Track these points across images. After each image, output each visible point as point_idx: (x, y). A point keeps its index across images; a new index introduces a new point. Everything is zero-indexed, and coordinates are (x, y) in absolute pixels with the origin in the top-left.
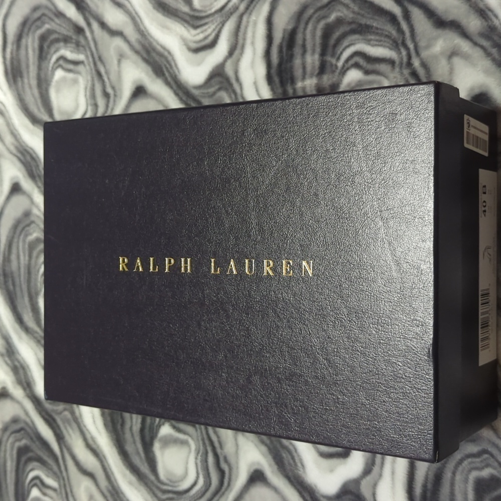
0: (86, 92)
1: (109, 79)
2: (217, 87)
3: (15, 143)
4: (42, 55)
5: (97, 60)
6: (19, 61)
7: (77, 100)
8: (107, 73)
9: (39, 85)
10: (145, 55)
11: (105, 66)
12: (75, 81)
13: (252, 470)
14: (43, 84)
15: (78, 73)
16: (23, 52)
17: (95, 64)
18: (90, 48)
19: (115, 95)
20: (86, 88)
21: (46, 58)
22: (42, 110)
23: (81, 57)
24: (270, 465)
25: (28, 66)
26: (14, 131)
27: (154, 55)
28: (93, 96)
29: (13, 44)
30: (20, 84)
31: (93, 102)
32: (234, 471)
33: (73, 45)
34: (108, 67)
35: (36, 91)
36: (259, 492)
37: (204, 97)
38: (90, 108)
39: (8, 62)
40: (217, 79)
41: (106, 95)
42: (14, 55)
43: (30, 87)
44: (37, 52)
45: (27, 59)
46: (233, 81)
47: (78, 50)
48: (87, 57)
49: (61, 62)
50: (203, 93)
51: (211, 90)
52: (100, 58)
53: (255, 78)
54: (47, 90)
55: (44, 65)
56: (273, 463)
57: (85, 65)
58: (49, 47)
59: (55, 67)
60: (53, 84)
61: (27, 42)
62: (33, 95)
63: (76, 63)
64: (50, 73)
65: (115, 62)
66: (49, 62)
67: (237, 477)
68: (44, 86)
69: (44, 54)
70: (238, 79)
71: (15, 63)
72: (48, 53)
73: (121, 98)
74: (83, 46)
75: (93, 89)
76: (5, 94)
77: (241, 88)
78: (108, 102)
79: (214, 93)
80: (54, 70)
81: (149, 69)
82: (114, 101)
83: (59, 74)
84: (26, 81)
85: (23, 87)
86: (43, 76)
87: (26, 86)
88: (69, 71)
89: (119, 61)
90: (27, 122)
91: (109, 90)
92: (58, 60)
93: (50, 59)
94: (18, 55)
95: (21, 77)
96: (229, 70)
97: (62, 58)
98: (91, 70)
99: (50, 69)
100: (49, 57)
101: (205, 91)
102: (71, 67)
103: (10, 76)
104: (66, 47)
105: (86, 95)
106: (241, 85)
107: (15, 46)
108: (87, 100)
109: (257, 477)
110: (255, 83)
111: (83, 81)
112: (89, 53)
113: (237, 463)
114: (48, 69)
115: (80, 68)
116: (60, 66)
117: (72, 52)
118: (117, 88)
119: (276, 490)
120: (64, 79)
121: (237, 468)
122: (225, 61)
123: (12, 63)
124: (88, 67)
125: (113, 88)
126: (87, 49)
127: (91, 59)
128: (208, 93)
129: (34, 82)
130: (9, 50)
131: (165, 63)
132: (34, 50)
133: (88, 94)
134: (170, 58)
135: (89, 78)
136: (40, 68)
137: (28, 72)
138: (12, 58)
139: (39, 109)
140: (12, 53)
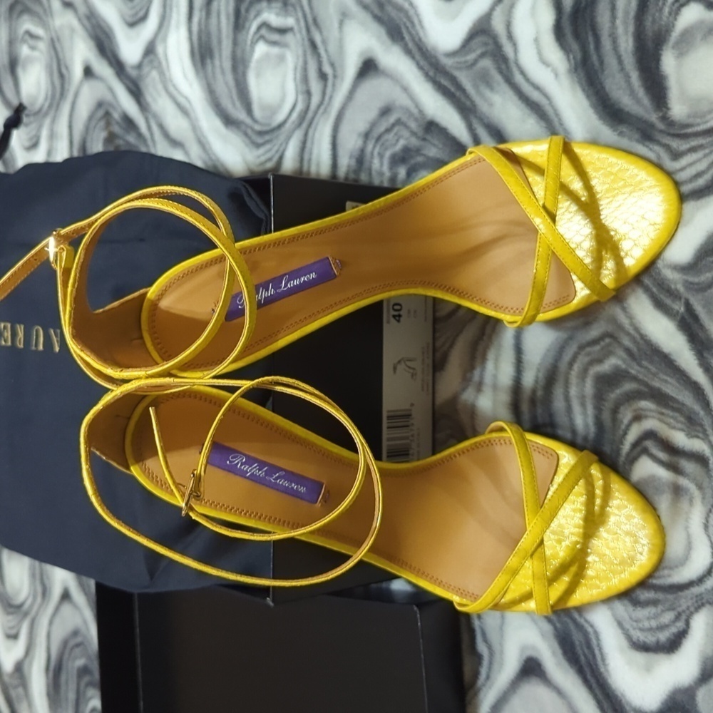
0: (295, 74)
1: (326, 51)
2: (479, 52)
3: (204, 156)
4: (239, 23)
5: (313, 23)
6: (209, 34)
7: (283, 87)
8: (324, 42)
9: (235, 68)
10: (377, 11)
11: (321, 32)
12: (281, 59)
13: (524, 657)
14: (239, 65)
15: (285, 45)
16: (213, 20)
17: (308, 30)
18: (302, 7)
19: (335, 76)
20: (296, 69)
21: (243, 27)
22: (238, 104)
23: (290, 21)
24: (554, 653)
25: (220, 42)
26: (202, 138)
27: (389, 9)
28: (305, 79)
29: (201, 10)
30: (209, 68)
31: (304, 88)
32: (497, 656)
33: (279, 5)
34: (325, 33)
35: (230, 77)
36: (534, 690)
37: (459, 69)
38: (300, 98)
39: (195, 38)
40: (479, 39)
41: (323, 76)
42: (203, 27)
43: (223, 72)
44: (232, 19)
45: (219, 30)
46: (504, 40)
47: (286, 11)
48: (297, 20)
49: (264, 31)
50: (458, 63)
51: (471, 57)
52: (315, 21)
53: (537, 32)
54: (244, 75)
55: (241, 37)
57: (294, 35)
58: (247, 10)
59: (255, 40)
60: (253, 65)
61: (219, 6)
62: (226, 83)
63: (282, 31)
64: (248, 48)
65: (336, 25)
66: (248, 33)
67: (501, 664)
68: (240, 68)
69: (241, 21)
70: (510, 36)
71: (204, 38)
72: (246, 19)
73: (342, 79)
74: (293, 6)
75: (305, 69)
76: (191, 85)
77: (516, 51)
78: (325, 86)
79: (475, 62)
80: (254, 43)
81: (382, 31)
82: (334, 85)
83: (261, 49)
84: (217, 62)
85: (214, 73)
86: (239, 53)
87: (218, 71)
88: (274, 43)
89: (341, 23)
90: (218, 123)
91: (327, 69)
92: (259, 28)
93: (249, 28)
94: (207, 25)
95: (212, 57)
96: (498, 24)
97: (264, 25)
98: (303, 39)
99: (249, 42)
100: (247, 25)
101: (463, 59)
102: (275, 37)
103: (197, 57)
104: (269, 8)
105: (295, 79)
106: (515, 45)
107: (204, 13)
108: (296, 86)
109: (531, 669)
110: (536, 40)
111: (292, 56)
112: (300, 14)
113: (501, 645)
114: (246, 44)
115: (289, 38)
116: (262, 37)
117: (277, 15)
118: (337, 65)
119: (559, 691)
120: (266, 57)
121: (502, 652)
122: (492, 9)
123: (200, 38)
124: (298, 36)
125: (332, 65)
126: (298, 9)
127: (302, 23)
128: (466, 62)
129: (227, 65)
130: (196, 19)
131: (405, 20)
132: (228, 19)
133: (298, 75)
134: (411, 12)
135: (300, 52)
136: (235, 43)
137: (220, 50)
138: (200, 31)
139: (234, 104)
140: (200, 24)
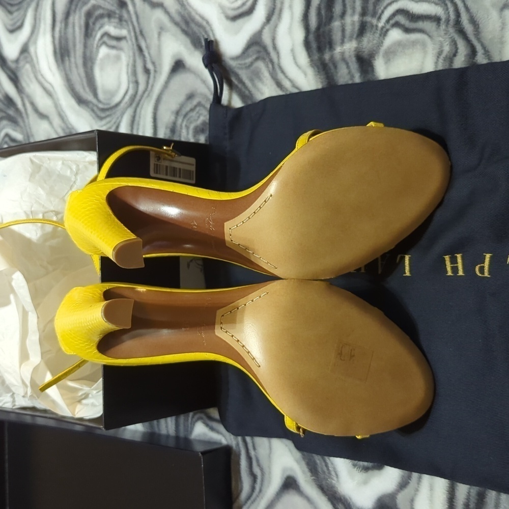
0: (128, 69)
1: (149, 53)
2: (254, 57)
3: (63, 125)
4: (88, 32)
5: (140, 34)
6: (67, 40)
7: (119, 78)
8: (147, 47)
9: (85, 64)
10: (184, 27)
11: (145, 40)
12: (118, 58)
13: (285, 476)
14: (88, 62)
15: (120, 49)
16: (70, 30)
17: (137, 39)
18: (132, 22)
19: (155, 71)
20: (128, 65)
21: (91, 35)
22: (87, 89)
23: (124, 32)
24: (304, 472)
25: (74, 46)
26: (62, 113)
27: (193, 25)
28: (134, 73)
29: (61, 23)
30: (67, 63)
31: (134, 79)
32: (266, 476)
33: (117, 20)
34: (148, 41)
35: (81, 70)
36: (291, 499)
37: (241, 68)
38: (131, 86)
39: (57, 42)
40: (255, 48)
41: (147, 71)
42: (63, 34)
43: (77, 67)
44: (83, 29)
45: (74, 37)
46: (270, 49)
47: (121, 25)
48: (129, 31)
49: (105, 39)
50: (239, 64)
51: (248, 60)
52: (141, 32)
53: (293, 45)
54: (92, 69)
55: (89, 42)
56: (306, 470)
57: (127, 41)
58: (94, 24)
59: (99, 45)
60: (98, 62)
61: (74, 20)
62: (79, 74)
63: (119, 39)
64: (94, 50)
65: (156, 35)
66: (94, 39)
67: (270, 482)
68: (89, 64)
69: (89, 31)
70: (275, 47)
71: (63, 42)
72: (93, 30)
73: (161, 73)
74: (126, 21)
75: (134, 66)
76: (54, 75)
77: (279, 57)
78: (149, 78)
79: (252, 64)
80: (98, 47)
81: (187, 41)
82: (155, 77)
83: (103, 51)
84: (72, 59)
85: (70, 67)
86: (88, 54)
87: (73, 65)
88: (113, 47)
89: (159, 34)
90: (73, 102)
91: (150, 66)
92: (102, 36)
93: (95, 36)
94: (65, 33)
95: (69, 56)
96: (266, 38)
97: (107, 34)
98: (133, 45)
99: (95, 46)
100: (94, 33)
101: (243, 62)
102: (114, 43)
103: (59, 56)
104: (110, 22)
105: (127, 73)
106: (278, 53)
107: (63, 25)
108: (128, 77)
109: (290, 484)
110: (292, 51)
111: (125, 56)
112: (131, 27)
113: (270, 468)
114: (93, 47)
115: (123, 44)
116: (104, 43)
117: (115, 27)
118: (157, 64)
119: (308, 499)
120: (107, 56)
121: (270, 473)
122: (263, 28)
123: (60, 42)
124: (130, 42)
125: (153, 63)
126: (129, 23)
127: (133, 34)
128: (245, 64)
129: (80, 61)
130: (57, 29)
131: (204, 34)
132: (80, 29)
133: (130, 70)
134: (208, 29)
135: (131, 54)
136: (85, 46)
137: (75, 51)
138: (60, 37)
139: (84, 88)
140: (60, 32)
